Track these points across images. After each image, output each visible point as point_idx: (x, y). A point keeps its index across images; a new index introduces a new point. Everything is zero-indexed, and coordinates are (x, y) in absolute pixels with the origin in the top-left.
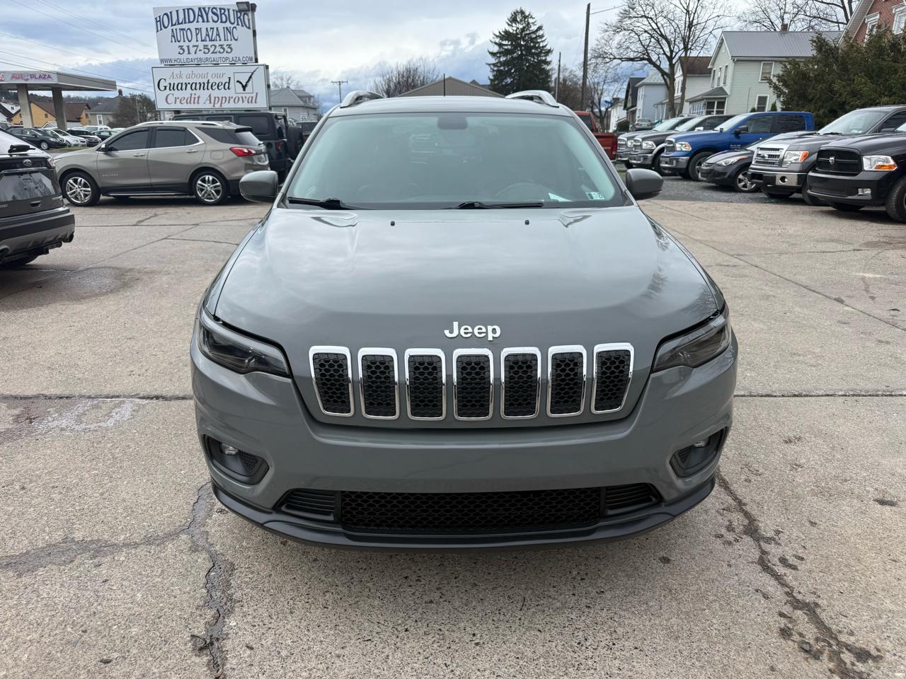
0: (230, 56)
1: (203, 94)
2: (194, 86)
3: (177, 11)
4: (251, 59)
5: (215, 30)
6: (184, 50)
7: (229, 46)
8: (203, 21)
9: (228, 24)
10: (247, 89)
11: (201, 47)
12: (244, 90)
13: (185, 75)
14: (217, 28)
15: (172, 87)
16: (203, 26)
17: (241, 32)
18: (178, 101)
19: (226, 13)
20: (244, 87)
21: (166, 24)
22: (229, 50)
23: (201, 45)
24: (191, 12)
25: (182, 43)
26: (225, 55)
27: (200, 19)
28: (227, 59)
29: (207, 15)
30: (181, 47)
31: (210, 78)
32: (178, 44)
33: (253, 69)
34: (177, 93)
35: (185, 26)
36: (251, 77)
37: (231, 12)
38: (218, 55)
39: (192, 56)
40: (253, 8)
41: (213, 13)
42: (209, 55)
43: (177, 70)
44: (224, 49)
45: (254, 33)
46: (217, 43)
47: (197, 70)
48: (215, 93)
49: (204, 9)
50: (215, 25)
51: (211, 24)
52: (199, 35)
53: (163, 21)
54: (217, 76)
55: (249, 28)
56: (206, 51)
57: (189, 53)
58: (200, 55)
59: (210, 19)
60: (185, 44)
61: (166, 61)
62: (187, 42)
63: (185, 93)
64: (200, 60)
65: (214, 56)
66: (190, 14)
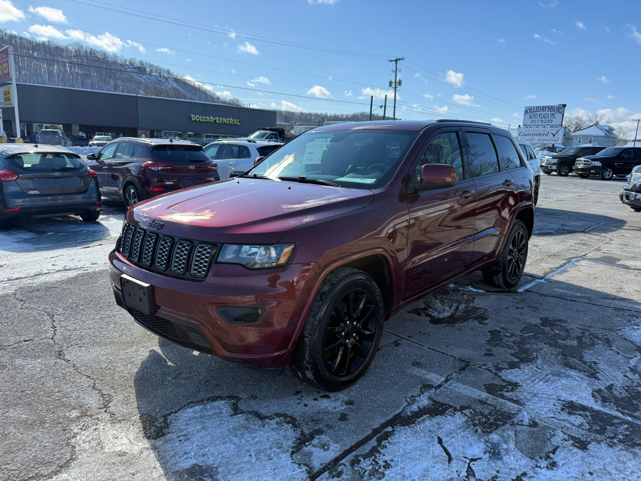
0: (551, 124)
1: (537, 138)
2: (534, 135)
3: (534, 108)
4: (559, 125)
7: (551, 120)
9: (553, 112)
13: (532, 130)
15: (525, 135)
16: (543, 113)
17: (558, 116)
19: (553, 108)
20: (554, 136)
22: (551, 122)
23: (540, 120)
26: (549, 123)
27: (542, 110)
28: (549, 125)
29: (545, 109)
30: (532, 121)
31: (541, 132)
32: (531, 119)
33: (559, 129)
34: (526, 137)
35: (536, 113)
36: (558, 132)
37: (555, 108)
38: (546, 123)
39: (536, 124)
40: (565, 106)
41: (548, 108)
42: (543, 124)
43: (528, 129)
44: (549, 121)
45: (563, 115)
46: (547, 119)
47: (536, 129)
48: (542, 137)
49: (545, 107)
50: (547, 113)
51: (546, 112)
52: (540, 117)
53: (528, 111)
54: (544, 131)
55: (561, 113)
56: (542, 122)
57: (535, 122)
58: (539, 123)
60: (534, 120)
61: (525, 125)
62: (535, 119)
63: (530, 137)
64: (539, 125)
65: (545, 124)
66: (538, 108)
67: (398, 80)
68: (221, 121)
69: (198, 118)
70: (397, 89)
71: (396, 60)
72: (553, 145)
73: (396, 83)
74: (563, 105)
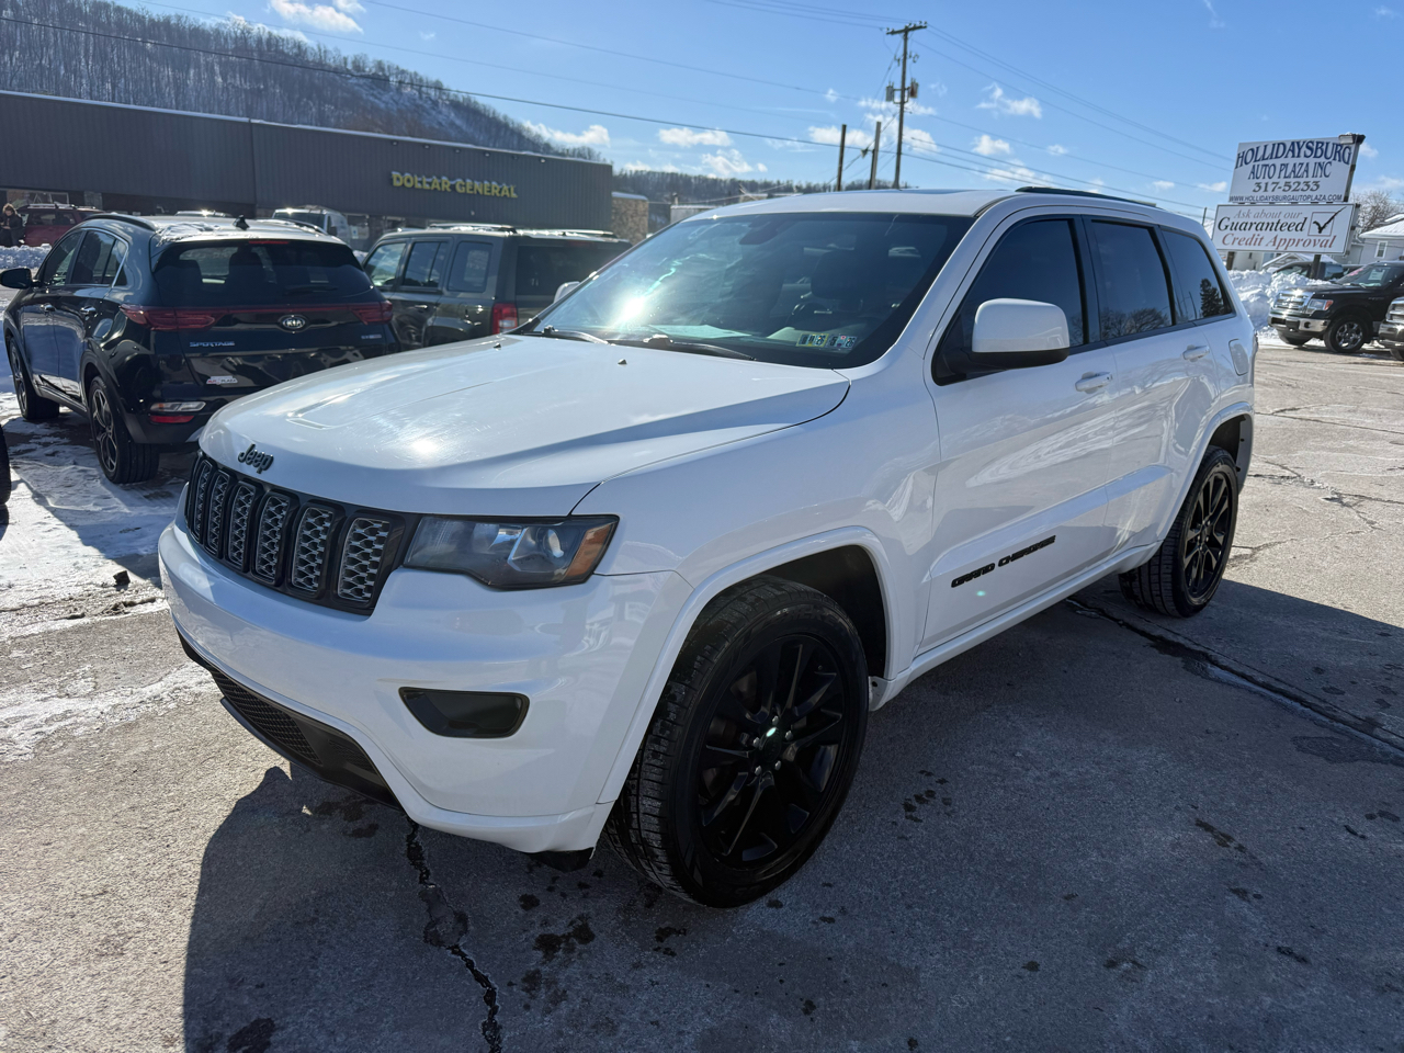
0: (1314, 194)
1: (1268, 235)
2: (1259, 227)
3: (1266, 146)
4: (1339, 198)
5: (1305, 165)
6: (1260, 187)
7: (1316, 183)
8: (1293, 156)
9: (1322, 159)
10: (1324, 231)
11: (1282, 184)
12: (1320, 232)
13: (1254, 214)
14: (1307, 164)
15: (1234, 227)
16: (1291, 161)
17: (1338, 170)
18: (1237, 241)
19: (1324, 147)
20: (1321, 229)
21: (1248, 161)
22: (1315, 188)
23: (1282, 182)
24: (1281, 146)
25: (1258, 181)
26: (1308, 193)
27: (1290, 154)
28: (1310, 196)
29: (1299, 149)
30: (1258, 185)
31: (1281, 217)
32: (1256, 181)
33: (1336, 209)
34: (1239, 234)
35: (1270, 162)
36: (1333, 218)
37: (1330, 146)
38: (1300, 193)
39: (1270, 193)
40: (1359, 139)
41: (1308, 147)
42: (1290, 193)
43: (1244, 209)
44: (1309, 186)
45: (1353, 168)
46: (1304, 179)
47: (1269, 209)
48: (1285, 234)
49: (1298, 143)
50: (1305, 160)
51: (1302, 159)
52: (1283, 173)
53: (1251, 158)
54: (1291, 216)
55: (1347, 163)
56: (1287, 188)
57: (1266, 190)
58: (1279, 192)
59: (1302, 154)
60: (1263, 182)
61: (1237, 199)
62: (1267, 179)
63: (1248, 234)
64: (1277, 197)
65: (1295, 193)
66: (1280, 149)
67: (908, 84)
68: (469, 187)
69: (409, 181)
70: (906, 105)
71: (906, 31)
72: (1318, 257)
73: (903, 90)
74: (1354, 136)
